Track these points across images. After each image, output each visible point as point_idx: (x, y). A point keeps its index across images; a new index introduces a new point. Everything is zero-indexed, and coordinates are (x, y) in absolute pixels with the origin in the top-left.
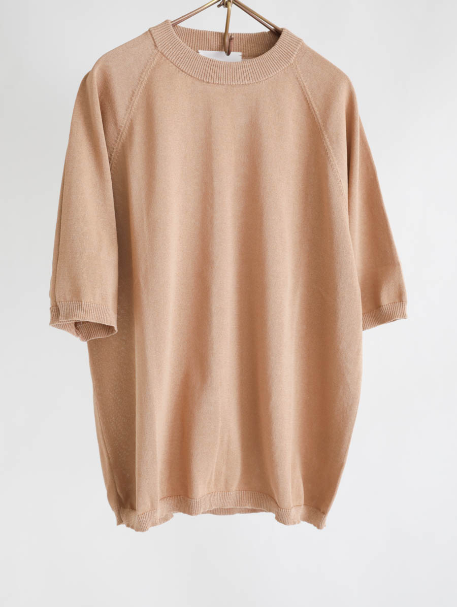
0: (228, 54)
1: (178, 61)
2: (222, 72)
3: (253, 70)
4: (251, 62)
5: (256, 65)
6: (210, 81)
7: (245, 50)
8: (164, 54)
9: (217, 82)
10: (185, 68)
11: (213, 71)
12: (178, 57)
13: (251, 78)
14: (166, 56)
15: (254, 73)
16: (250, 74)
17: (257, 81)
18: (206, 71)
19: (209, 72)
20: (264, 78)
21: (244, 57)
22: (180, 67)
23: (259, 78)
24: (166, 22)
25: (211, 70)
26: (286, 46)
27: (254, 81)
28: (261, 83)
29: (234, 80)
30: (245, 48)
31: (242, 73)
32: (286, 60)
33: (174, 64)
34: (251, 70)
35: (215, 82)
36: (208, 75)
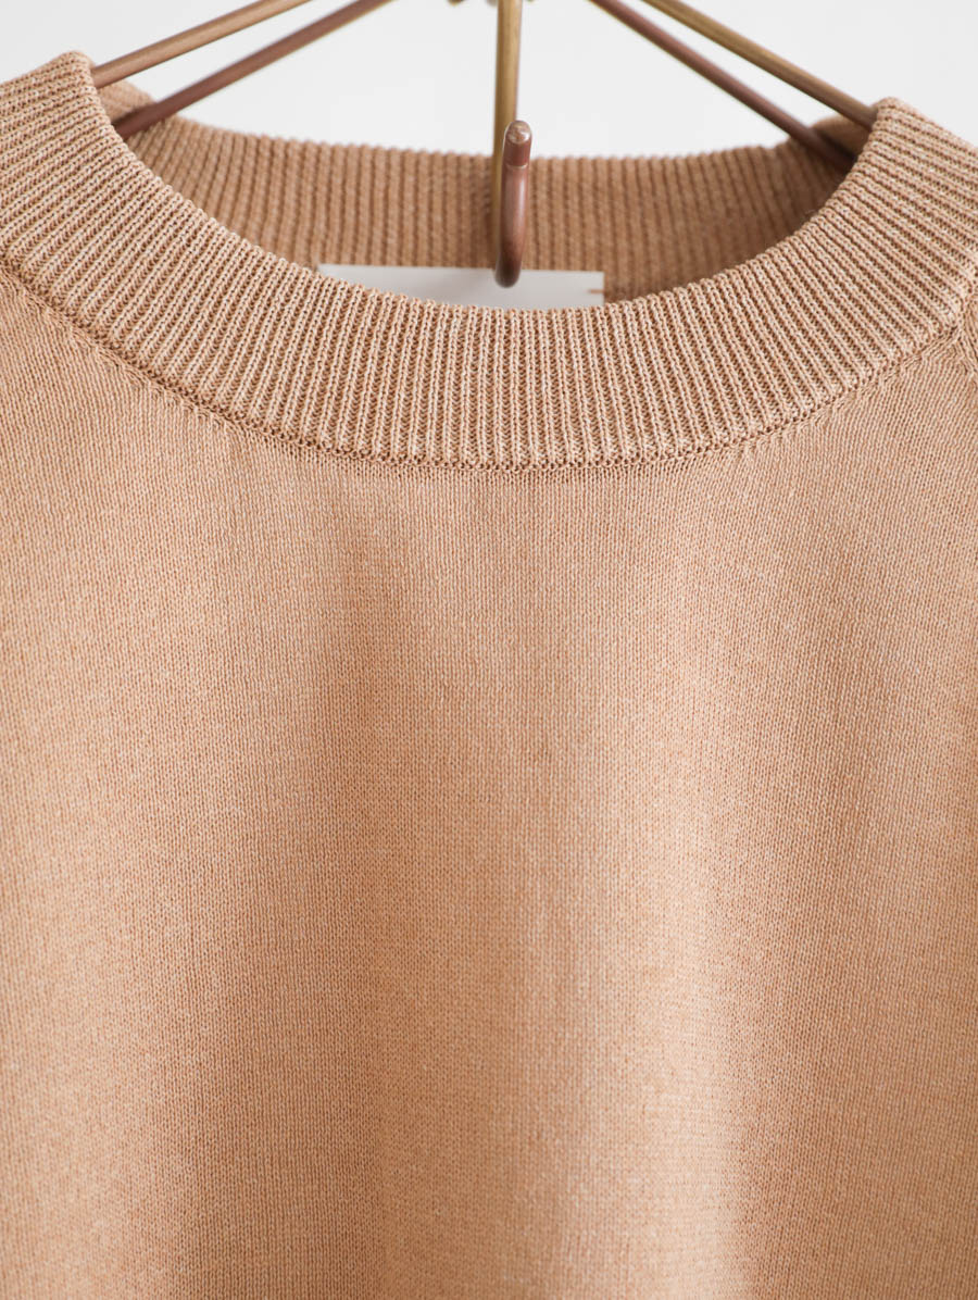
0: (508, 275)
1: (128, 314)
2: (450, 374)
3: (678, 370)
4: (659, 314)
5: (696, 328)
6: (360, 444)
7: (624, 260)
8: (27, 266)
9: (414, 449)
10: (178, 359)
11: (387, 374)
12: (126, 286)
13: (657, 415)
14: (41, 280)
15: (682, 382)
16: (649, 390)
17: (701, 441)
18: (336, 374)
19: (351, 381)
20: (753, 424)
21: (612, 294)
22: (142, 356)
23: (714, 425)
24: (61, 70)
25: (372, 366)
26: (907, 209)
27: (682, 441)
28: (731, 456)
29: (533, 429)
30: (623, 244)
31: (598, 386)
32: (909, 305)
33: (101, 337)
34: (658, 363)
35: (396, 448)
36: (348, 399)
